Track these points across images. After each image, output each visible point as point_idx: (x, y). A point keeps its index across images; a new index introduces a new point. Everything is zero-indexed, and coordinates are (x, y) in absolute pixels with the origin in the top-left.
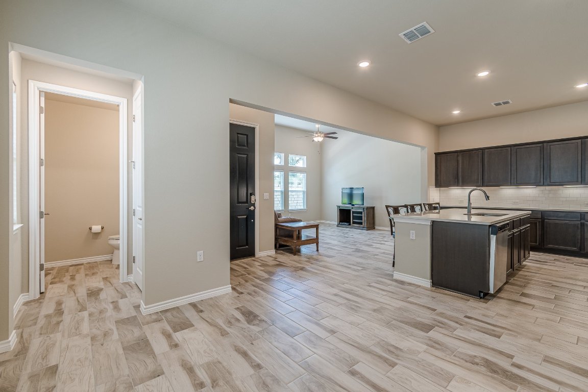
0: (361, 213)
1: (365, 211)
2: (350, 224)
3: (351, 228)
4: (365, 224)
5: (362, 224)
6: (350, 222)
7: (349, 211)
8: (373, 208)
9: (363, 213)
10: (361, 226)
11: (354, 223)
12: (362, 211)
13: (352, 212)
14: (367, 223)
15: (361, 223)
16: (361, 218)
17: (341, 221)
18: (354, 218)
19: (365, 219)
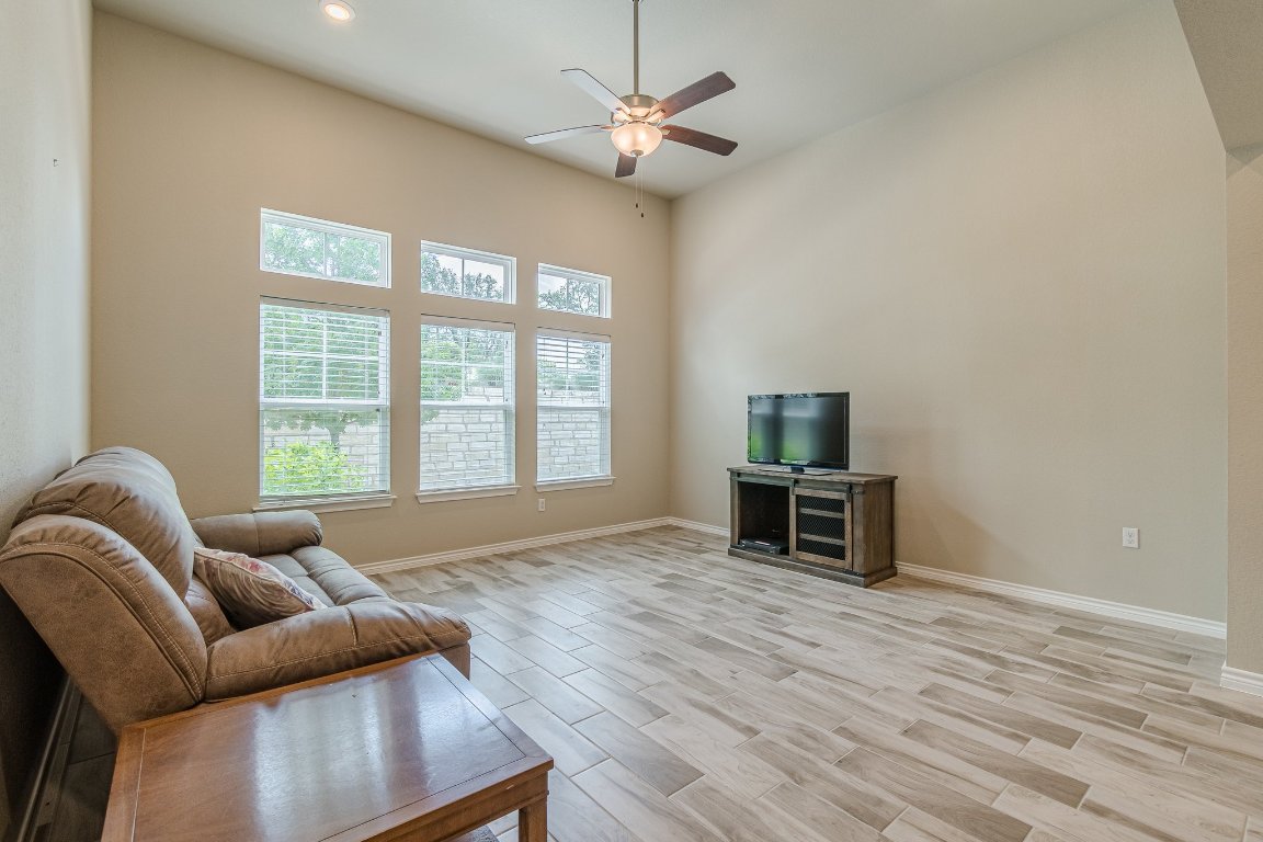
0: (837, 506)
1: (859, 500)
2: (785, 551)
3: (789, 567)
4: (856, 558)
5: (842, 557)
6: (786, 539)
7: (782, 492)
8: (889, 483)
9: (848, 506)
10: (839, 563)
11: (804, 546)
12: (843, 496)
13: (792, 499)
14: (867, 554)
15: (838, 553)
16: (837, 528)
17: (742, 536)
18: (805, 523)
19: (859, 533)
